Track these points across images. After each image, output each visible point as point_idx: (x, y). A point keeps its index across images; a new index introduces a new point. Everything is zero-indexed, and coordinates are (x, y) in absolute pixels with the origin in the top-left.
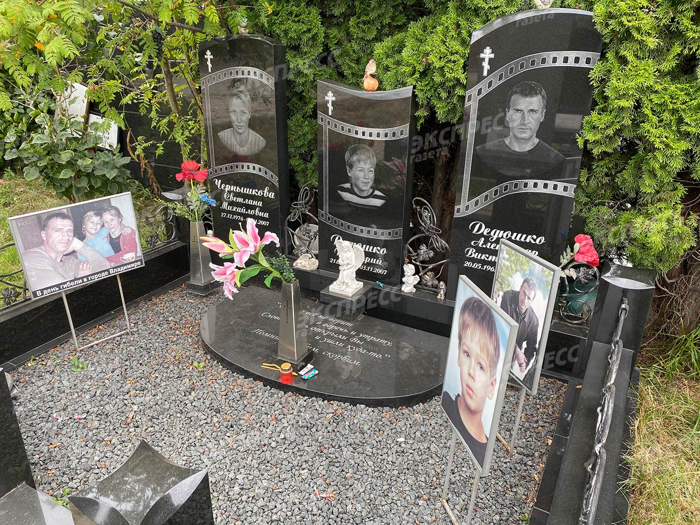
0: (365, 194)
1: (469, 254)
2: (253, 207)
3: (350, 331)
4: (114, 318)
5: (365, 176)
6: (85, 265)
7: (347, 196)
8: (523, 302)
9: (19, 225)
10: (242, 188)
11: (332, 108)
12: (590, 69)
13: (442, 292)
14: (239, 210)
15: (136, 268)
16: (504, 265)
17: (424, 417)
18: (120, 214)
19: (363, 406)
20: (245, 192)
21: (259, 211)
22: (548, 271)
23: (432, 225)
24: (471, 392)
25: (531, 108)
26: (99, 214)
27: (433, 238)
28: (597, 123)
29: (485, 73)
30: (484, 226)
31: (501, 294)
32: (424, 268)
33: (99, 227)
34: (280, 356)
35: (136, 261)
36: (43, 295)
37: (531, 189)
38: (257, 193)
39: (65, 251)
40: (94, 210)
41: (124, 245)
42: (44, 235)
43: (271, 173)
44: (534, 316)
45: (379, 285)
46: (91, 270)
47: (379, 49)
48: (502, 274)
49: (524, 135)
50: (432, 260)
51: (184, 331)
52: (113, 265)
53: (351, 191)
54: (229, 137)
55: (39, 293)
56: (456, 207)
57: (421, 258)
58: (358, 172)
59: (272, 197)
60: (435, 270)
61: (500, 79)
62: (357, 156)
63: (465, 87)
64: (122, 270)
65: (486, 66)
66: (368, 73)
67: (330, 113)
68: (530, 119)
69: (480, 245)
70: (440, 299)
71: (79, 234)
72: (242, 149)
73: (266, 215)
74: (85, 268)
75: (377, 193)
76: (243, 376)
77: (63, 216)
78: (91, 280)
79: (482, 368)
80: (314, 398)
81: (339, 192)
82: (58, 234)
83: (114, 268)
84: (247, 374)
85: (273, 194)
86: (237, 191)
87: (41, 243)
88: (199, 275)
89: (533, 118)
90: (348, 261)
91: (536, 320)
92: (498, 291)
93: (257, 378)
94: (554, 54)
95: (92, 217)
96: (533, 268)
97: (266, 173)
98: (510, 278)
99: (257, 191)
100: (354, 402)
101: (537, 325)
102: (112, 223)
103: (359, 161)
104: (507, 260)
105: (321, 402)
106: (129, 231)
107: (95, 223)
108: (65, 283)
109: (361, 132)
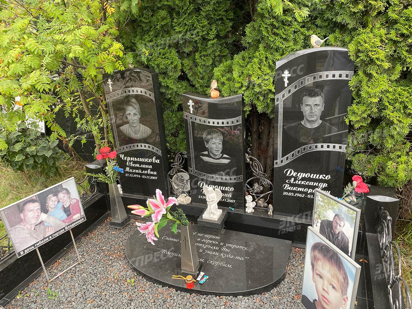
0: (218, 157)
1: (286, 187)
2: (147, 169)
3: (219, 243)
4: (67, 253)
5: (216, 147)
6: (50, 228)
7: (206, 159)
8: (336, 228)
9: (6, 213)
10: (138, 158)
11: (193, 109)
12: (348, 81)
13: (271, 211)
14: (137, 171)
15: (81, 222)
16: (320, 205)
17: (279, 298)
18: (69, 192)
19: (241, 297)
20: (140, 160)
21: (151, 171)
22: (352, 211)
23: (260, 172)
24: (326, 301)
25: (315, 103)
26: (56, 195)
27: (262, 179)
28: (357, 111)
29: (286, 85)
30: (293, 171)
31: (320, 221)
32: (257, 197)
33: (56, 203)
34: (183, 270)
35: (81, 219)
36: (24, 253)
37: (319, 149)
38: (148, 161)
39: (37, 222)
40: (52, 193)
41: (73, 210)
42: (22, 216)
43: (156, 148)
44: (345, 237)
45: (231, 209)
46: (53, 231)
47: (217, 71)
48: (319, 210)
49: (312, 119)
50: (262, 192)
51: (114, 256)
52: (67, 224)
53: (208, 156)
54: (127, 128)
55: (22, 253)
56: (275, 161)
57: (255, 191)
58: (212, 145)
59: (158, 162)
60: (265, 198)
61: (296, 87)
62: (211, 136)
63: (274, 94)
64: (73, 226)
65: (286, 81)
66: (213, 88)
67: (192, 112)
68: (316, 109)
69: (292, 182)
70: (270, 215)
71: (44, 210)
72: (136, 136)
73: (155, 173)
74: (49, 230)
75: (225, 156)
76: (161, 286)
77: (32, 201)
78: (54, 236)
79: (334, 287)
80: (210, 296)
81: (201, 157)
82: (31, 213)
83: (67, 226)
84: (164, 285)
85: (159, 160)
86: (135, 160)
87: (21, 221)
88: (117, 216)
89: (317, 109)
90: (213, 199)
91: (346, 239)
92: (317, 219)
93: (170, 286)
94: (326, 73)
95: (51, 197)
96: (341, 208)
97: (153, 148)
98: (325, 213)
99: (148, 159)
100: (235, 295)
101: (348, 242)
102: (64, 199)
103: (212, 139)
104: (322, 202)
105: (215, 298)
106: (75, 201)
107: (54, 200)
108: (38, 242)
109: (212, 122)
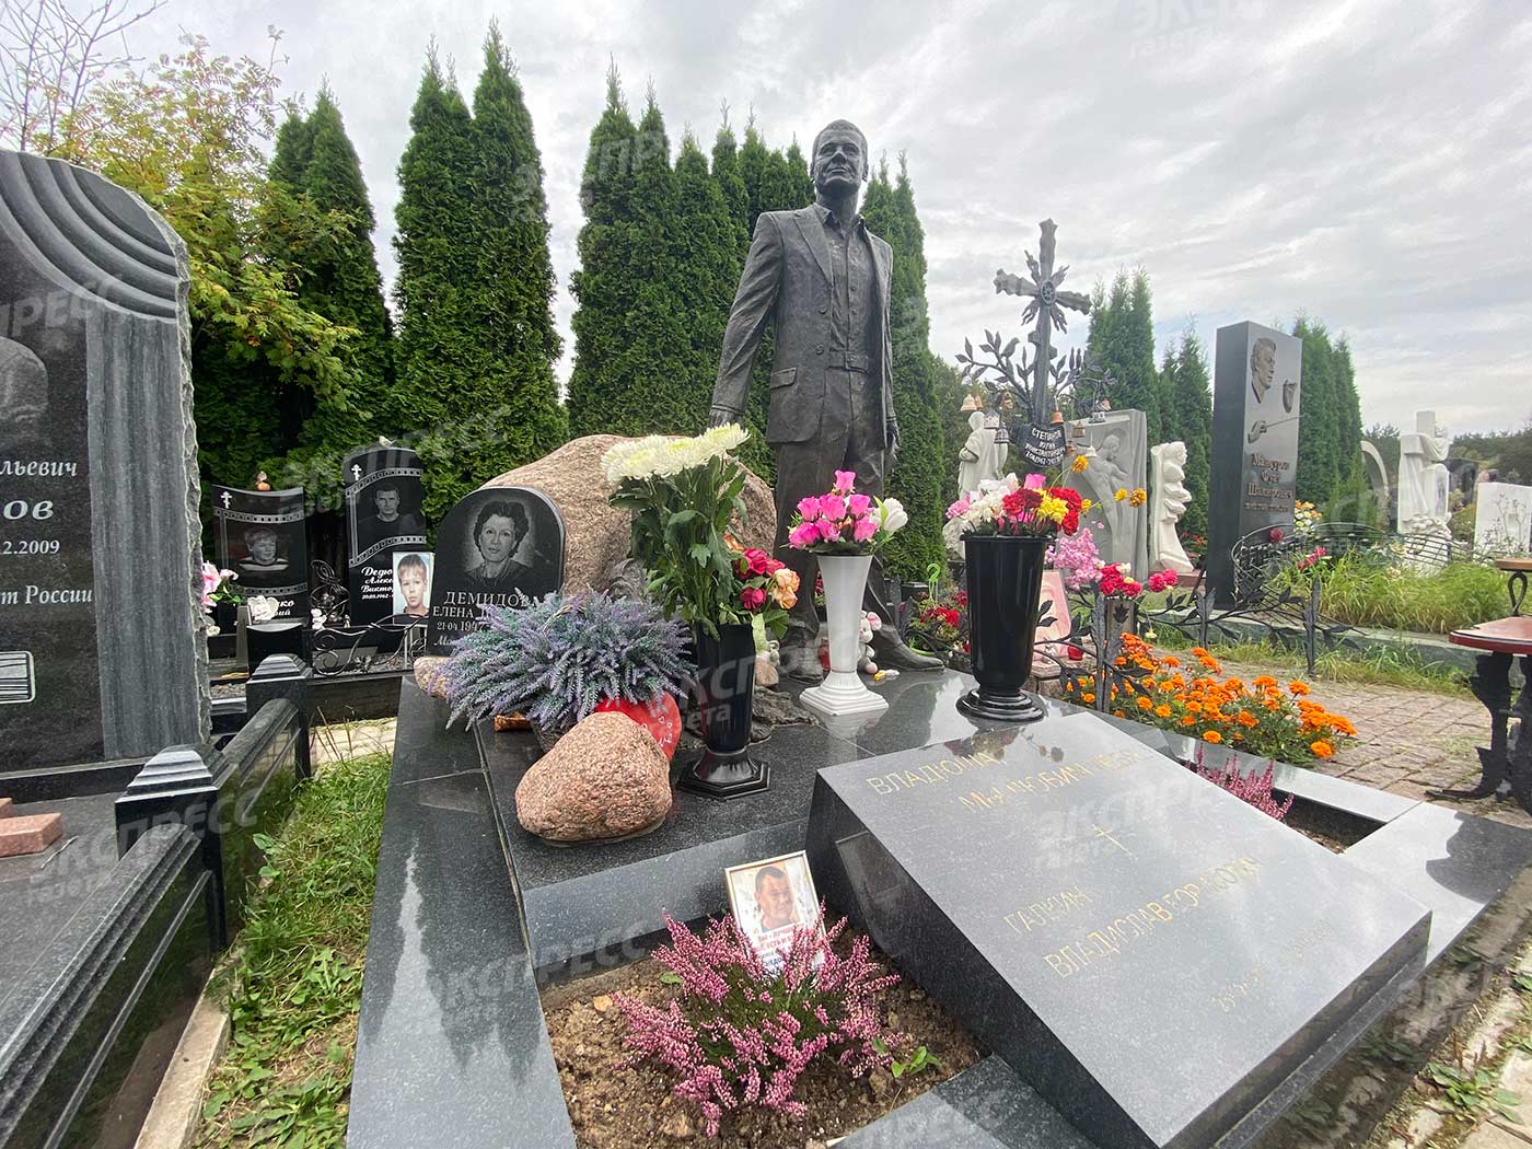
0: (268, 563)
1: (368, 590)
5: (266, 550)
7: (249, 567)
11: (229, 503)
12: (419, 477)
13: (348, 622)
23: (330, 577)
25: (390, 497)
27: (333, 586)
29: (357, 479)
30: (372, 570)
32: (328, 610)
37: (399, 542)
49: (389, 512)
50: (334, 603)
53: (253, 563)
56: (349, 561)
57: (325, 603)
58: (259, 548)
60: (339, 610)
61: (368, 481)
62: (257, 536)
65: (357, 475)
67: (227, 507)
68: (391, 503)
69: (372, 583)
70: (348, 628)
75: (279, 560)
79: (417, 583)
81: (241, 565)
90: (265, 611)
94: (398, 469)
103: (259, 540)
109: (259, 519)
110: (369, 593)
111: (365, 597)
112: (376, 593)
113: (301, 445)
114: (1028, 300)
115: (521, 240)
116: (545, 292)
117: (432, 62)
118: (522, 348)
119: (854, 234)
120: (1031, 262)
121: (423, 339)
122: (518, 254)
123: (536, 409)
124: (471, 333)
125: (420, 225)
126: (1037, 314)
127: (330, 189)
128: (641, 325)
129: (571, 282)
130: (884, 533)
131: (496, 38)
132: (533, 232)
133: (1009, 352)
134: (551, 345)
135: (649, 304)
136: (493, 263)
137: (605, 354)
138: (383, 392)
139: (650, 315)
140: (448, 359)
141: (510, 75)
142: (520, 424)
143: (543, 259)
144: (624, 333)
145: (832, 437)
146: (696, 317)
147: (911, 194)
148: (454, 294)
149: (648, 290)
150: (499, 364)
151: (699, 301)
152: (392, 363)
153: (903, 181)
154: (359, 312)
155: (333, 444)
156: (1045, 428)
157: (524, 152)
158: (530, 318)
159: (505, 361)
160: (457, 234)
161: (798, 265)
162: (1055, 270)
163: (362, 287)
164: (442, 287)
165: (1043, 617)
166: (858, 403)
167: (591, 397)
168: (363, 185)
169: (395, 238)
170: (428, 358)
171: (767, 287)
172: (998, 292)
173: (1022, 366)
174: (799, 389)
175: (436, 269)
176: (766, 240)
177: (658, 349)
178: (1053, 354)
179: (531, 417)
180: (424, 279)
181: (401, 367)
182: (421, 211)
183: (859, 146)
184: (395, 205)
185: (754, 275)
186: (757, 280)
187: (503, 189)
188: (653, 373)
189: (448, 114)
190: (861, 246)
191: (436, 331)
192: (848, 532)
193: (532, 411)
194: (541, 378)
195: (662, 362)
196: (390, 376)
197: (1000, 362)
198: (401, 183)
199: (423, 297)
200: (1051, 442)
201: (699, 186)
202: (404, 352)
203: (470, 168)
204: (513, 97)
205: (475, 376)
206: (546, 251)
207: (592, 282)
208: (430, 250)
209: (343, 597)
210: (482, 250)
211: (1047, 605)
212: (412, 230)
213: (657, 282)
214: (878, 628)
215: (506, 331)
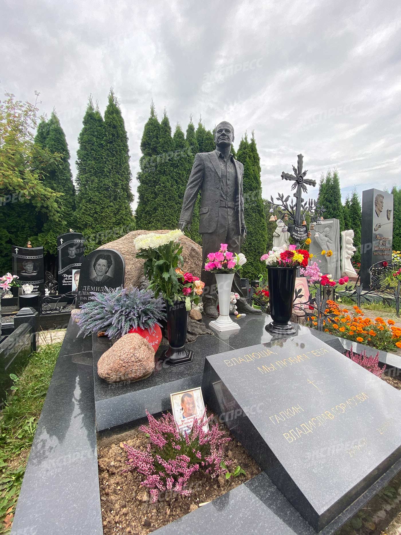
0: (30, 273)
5: (30, 268)
7: (24, 274)
11: (17, 252)
13: (57, 293)
23: (52, 278)
25: (73, 250)
27: (53, 281)
29: (62, 244)
30: (66, 275)
32: (51, 289)
49: (72, 255)
50: (53, 286)
53: (25, 272)
56: (59, 272)
57: (50, 286)
58: (27, 267)
60: (54, 289)
62: (27, 263)
68: (73, 252)
69: (66, 279)
75: (34, 272)
81: (21, 273)
103: (28, 265)
109: (28, 257)
110: (65, 283)
111: (63, 284)
112: (67, 283)
113: (43, 232)
114: (293, 182)
115: (119, 162)
116: (128, 180)
117: (90, 103)
118: (120, 198)
119: (229, 160)
120: (294, 169)
121: (85, 196)
122: (119, 166)
123: (124, 219)
124: (102, 193)
125: (85, 157)
126: (297, 187)
127: (55, 145)
128: (161, 190)
129: (137, 176)
130: (238, 266)
131: (112, 94)
132: (124, 159)
133: (287, 200)
134: (130, 197)
135: (163, 183)
136: (110, 170)
137: (148, 200)
138: (72, 214)
139: (164, 187)
140: (94, 202)
141: (117, 106)
142: (118, 224)
143: (127, 168)
144: (155, 193)
145: (221, 231)
146: (180, 188)
147: (255, 145)
148: (96, 180)
149: (164, 178)
150: (112, 204)
151: (181, 182)
152: (75, 204)
153: (253, 140)
154: (64, 186)
155: (54, 231)
156: (299, 226)
157: (121, 132)
158: (122, 188)
159: (114, 203)
160: (98, 160)
161: (209, 172)
162: (303, 171)
163: (65, 178)
164: (92, 178)
165: (299, 295)
166: (230, 219)
167: (143, 215)
168: (67, 144)
169: (77, 161)
170: (87, 202)
171: (199, 179)
172: (283, 179)
173: (291, 205)
174: (210, 215)
175: (90, 172)
176: (198, 163)
177: (167, 198)
178: (302, 201)
179: (123, 222)
180: (86, 175)
181: (78, 205)
182: (86, 152)
183: (230, 130)
184: (77, 150)
185: (194, 175)
186: (196, 176)
187: (114, 144)
188: (165, 207)
189: (95, 120)
190: (232, 165)
191: (90, 193)
192: (225, 266)
193: (123, 220)
194: (126, 209)
195: (168, 203)
196: (74, 208)
197: (283, 204)
198: (79, 143)
199: (85, 181)
200: (302, 231)
201: (181, 143)
202: (79, 200)
203: (103, 138)
204: (118, 113)
205: (103, 208)
206: (128, 165)
207: (144, 176)
208: (89, 165)
209: (56, 284)
210: (106, 165)
211: (300, 290)
212: (82, 158)
213: (166, 176)
214: (239, 298)
215: (114, 193)
